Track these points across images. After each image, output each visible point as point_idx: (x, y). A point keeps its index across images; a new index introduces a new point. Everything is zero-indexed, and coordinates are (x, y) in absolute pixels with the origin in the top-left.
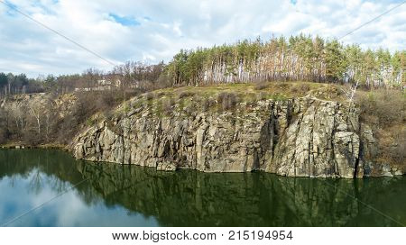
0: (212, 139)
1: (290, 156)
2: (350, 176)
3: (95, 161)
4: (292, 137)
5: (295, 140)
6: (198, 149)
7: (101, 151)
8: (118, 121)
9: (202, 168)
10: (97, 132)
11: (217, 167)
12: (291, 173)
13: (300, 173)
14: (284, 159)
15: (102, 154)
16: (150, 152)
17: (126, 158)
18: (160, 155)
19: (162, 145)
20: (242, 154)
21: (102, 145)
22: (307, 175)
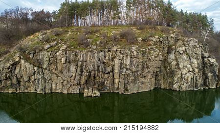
0: (128, 67)
1: (179, 76)
2: (215, 86)
3: (12, 93)
4: (174, 63)
5: (178, 65)
6: (116, 76)
7: (19, 82)
8: (34, 54)
9: (122, 91)
10: (13, 65)
11: (133, 89)
12: (184, 88)
13: (189, 88)
14: (176, 79)
15: (20, 86)
16: (72, 81)
17: (47, 87)
18: (82, 83)
19: (85, 74)
20: (149, 77)
21: (19, 77)
22: (192, 89)
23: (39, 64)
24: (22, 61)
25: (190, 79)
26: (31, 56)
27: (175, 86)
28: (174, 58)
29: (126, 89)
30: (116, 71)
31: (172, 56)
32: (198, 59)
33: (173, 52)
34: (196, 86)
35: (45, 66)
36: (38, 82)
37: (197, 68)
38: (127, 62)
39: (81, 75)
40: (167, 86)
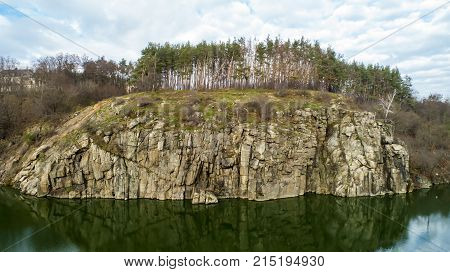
0: (262, 157)
1: (345, 173)
2: (404, 191)
3: (74, 199)
4: (337, 152)
5: (343, 155)
6: (244, 171)
7: (85, 181)
8: (110, 135)
9: (252, 196)
10: (77, 153)
11: (271, 193)
12: (352, 192)
13: (361, 192)
14: (340, 178)
15: (86, 187)
16: (173, 179)
17: (132, 189)
18: (188, 183)
19: (194, 168)
20: (296, 174)
21: (86, 172)
22: (367, 194)
23: (120, 152)
24: (93, 147)
25: (362, 178)
26: (106, 139)
27: (340, 190)
28: (337, 144)
29: (260, 194)
30: (244, 163)
31: (333, 141)
32: (374, 146)
33: (336, 134)
34: (373, 190)
35: (129, 156)
36: (118, 180)
37: (375, 160)
38: (261, 149)
39: (187, 169)
40: (327, 189)
